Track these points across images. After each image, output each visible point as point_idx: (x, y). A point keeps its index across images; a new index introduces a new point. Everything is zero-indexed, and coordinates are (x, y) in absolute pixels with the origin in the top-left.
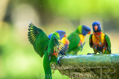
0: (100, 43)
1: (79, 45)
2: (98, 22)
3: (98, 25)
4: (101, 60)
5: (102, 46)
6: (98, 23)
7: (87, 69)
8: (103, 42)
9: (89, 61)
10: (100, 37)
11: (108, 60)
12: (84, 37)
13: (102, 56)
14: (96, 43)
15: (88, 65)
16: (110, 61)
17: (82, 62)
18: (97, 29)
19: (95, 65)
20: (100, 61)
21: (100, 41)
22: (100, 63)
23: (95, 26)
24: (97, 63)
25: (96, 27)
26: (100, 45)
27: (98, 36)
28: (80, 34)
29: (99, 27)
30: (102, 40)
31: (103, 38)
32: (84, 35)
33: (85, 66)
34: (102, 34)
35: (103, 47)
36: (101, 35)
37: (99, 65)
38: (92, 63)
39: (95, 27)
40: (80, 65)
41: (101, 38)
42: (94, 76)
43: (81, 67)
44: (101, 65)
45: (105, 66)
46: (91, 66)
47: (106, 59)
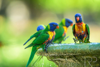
0: (82, 32)
1: (63, 35)
2: (80, 14)
4: (82, 48)
5: (84, 34)
6: (79, 15)
8: (85, 30)
9: (71, 49)
10: (82, 26)
11: (88, 48)
12: (67, 29)
13: (82, 45)
14: (79, 32)
15: (71, 52)
16: (89, 49)
17: (65, 50)
18: (79, 20)
19: (76, 52)
21: (82, 30)
22: (80, 50)
23: (77, 17)
24: (78, 50)
25: (78, 18)
27: (80, 26)
28: (64, 26)
30: (84, 29)
31: (84, 27)
32: (67, 26)
33: (68, 53)
35: (84, 35)
36: (82, 25)
37: (80, 53)
38: (74, 50)
39: (77, 18)
40: (64, 52)
42: (75, 61)
43: (64, 54)
44: (81, 52)
45: (85, 53)
46: (73, 53)
47: (85, 47)
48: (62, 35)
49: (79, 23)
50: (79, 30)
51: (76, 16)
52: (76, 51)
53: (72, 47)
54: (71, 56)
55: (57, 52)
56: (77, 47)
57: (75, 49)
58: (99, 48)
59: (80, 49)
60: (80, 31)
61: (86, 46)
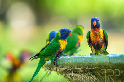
2: (97, 17)
3: (97, 21)
5: (102, 42)
6: (97, 19)
7: (84, 70)
9: (87, 62)
11: (107, 60)
13: (100, 57)
15: (86, 66)
16: (108, 62)
17: (79, 63)
18: (96, 24)
19: (93, 66)
20: (98, 61)
23: (94, 21)
24: (95, 64)
26: (100, 41)
30: (101, 36)
31: (102, 34)
33: (82, 67)
35: (102, 44)
36: (99, 31)
37: (97, 66)
38: (90, 64)
39: (93, 22)
40: (77, 66)
41: (100, 34)
43: (78, 68)
44: (99, 65)
45: (103, 67)
46: (89, 67)
47: (104, 60)
48: (75, 45)
49: (96, 28)
50: (96, 38)
52: (92, 64)
53: (87, 60)
54: (87, 70)
55: (69, 65)
56: (93, 59)
57: (91, 62)
58: (121, 60)
59: (97, 62)
60: (98, 39)
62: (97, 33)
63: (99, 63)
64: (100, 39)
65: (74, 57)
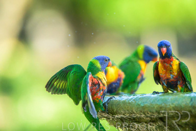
0: (171, 76)
2: (167, 41)
3: (167, 46)
4: (176, 103)
5: (175, 80)
6: (167, 43)
7: (151, 118)
8: (176, 74)
9: (155, 105)
10: (171, 65)
11: (188, 102)
13: (177, 97)
14: (165, 76)
15: (154, 111)
16: (190, 105)
18: (165, 52)
20: (172, 104)
21: (171, 73)
23: (162, 47)
25: (164, 49)
26: (172, 79)
27: (168, 65)
29: (168, 50)
30: (174, 71)
33: (148, 114)
34: (174, 62)
35: (177, 82)
36: (172, 63)
38: (161, 108)
39: (162, 49)
40: (141, 111)
41: (172, 68)
46: (159, 113)
47: (183, 102)
49: (166, 59)
50: (166, 73)
51: (160, 46)
52: (164, 108)
53: (156, 101)
54: (155, 118)
55: (128, 110)
56: (166, 100)
57: (163, 105)
59: (172, 106)
60: (168, 75)
61: (184, 100)
62: (167, 67)
63: (175, 106)
64: (172, 75)
65: (135, 97)
